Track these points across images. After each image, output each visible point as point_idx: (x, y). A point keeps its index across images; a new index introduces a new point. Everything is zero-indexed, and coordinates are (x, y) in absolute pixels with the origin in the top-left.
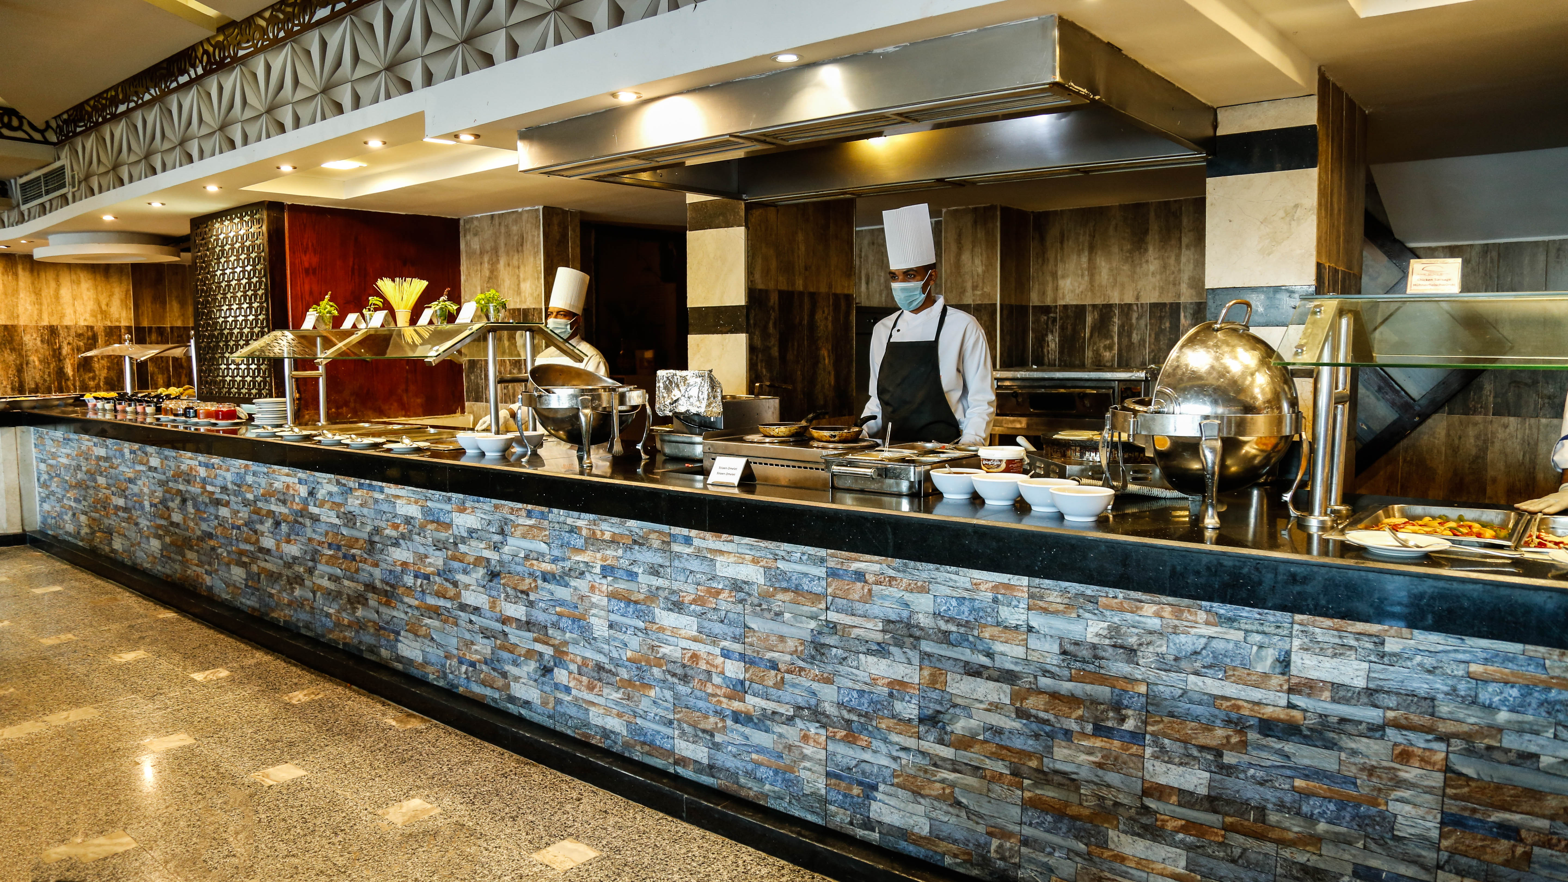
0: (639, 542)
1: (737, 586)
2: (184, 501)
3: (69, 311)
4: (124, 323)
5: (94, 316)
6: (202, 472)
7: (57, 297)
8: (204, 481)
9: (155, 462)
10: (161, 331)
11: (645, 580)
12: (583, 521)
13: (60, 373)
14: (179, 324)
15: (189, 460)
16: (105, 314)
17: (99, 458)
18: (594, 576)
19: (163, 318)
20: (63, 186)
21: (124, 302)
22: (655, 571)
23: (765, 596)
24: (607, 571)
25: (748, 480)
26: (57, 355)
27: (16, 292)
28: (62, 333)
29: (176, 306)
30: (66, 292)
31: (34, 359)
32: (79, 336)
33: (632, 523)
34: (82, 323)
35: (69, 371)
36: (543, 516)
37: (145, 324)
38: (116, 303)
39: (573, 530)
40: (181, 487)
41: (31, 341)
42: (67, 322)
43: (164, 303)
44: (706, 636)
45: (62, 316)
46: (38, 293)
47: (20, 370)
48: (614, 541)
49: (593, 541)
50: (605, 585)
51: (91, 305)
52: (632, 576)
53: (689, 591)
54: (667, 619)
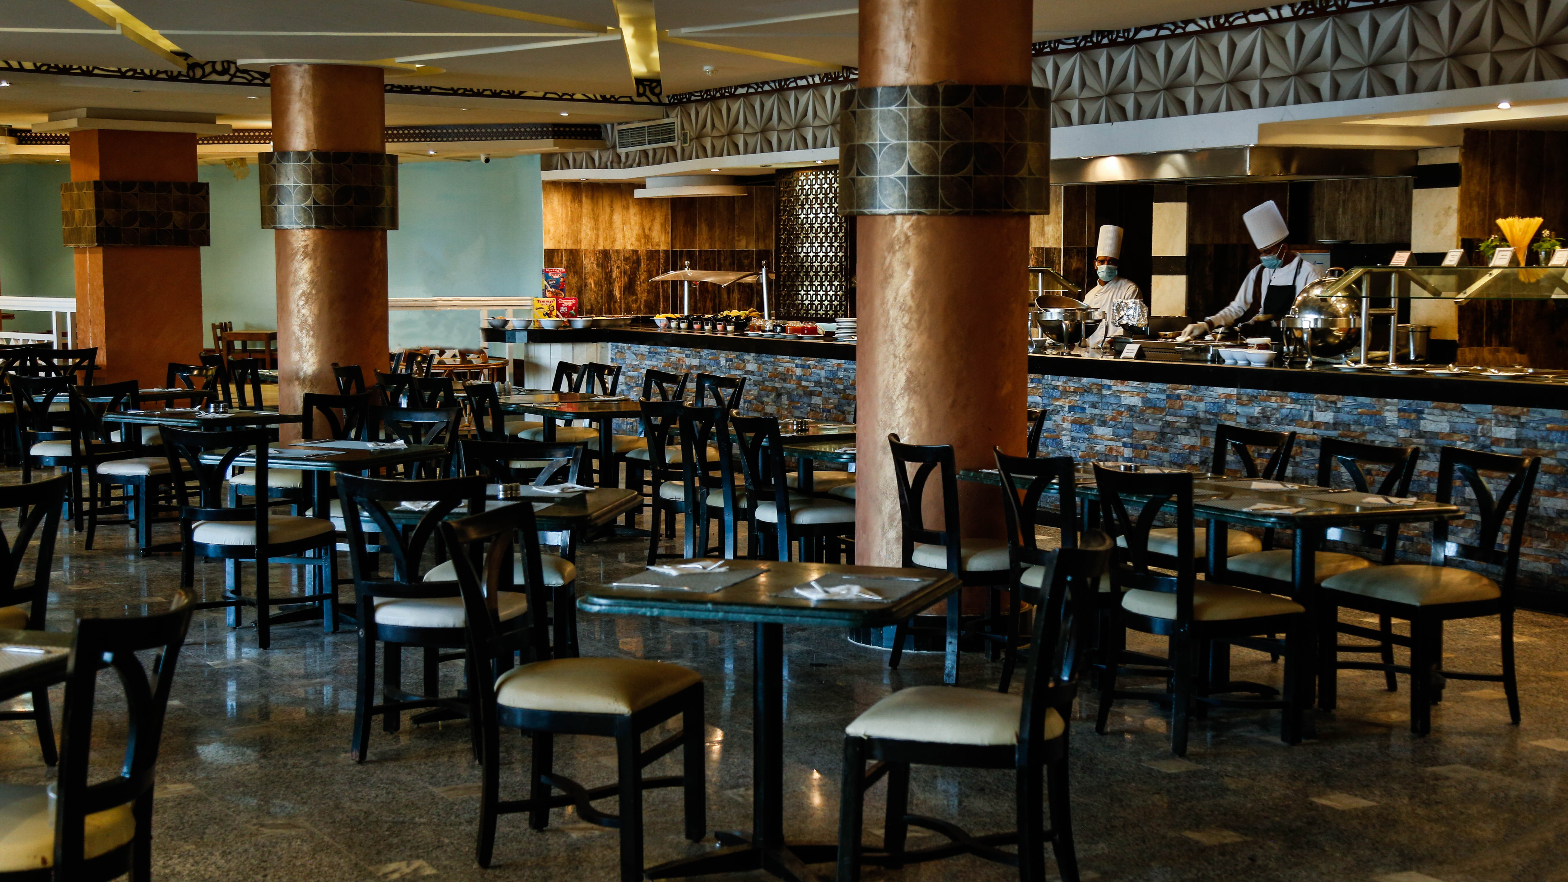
0: (1087, 390)
1: (1130, 408)
2: (779, 395)
3: (619, 236)
4: (663, 247)
5: (638, 240)
6: (799, 372)
7: (611, 222)
8: (800, 379)
9: (751, 367)
10: (690, 255)
11: (1090, 411)
12: (1060, 381)
13: (610, 294)
14: (706, 247)
15: (786, 363)
16: (647, 238)
17: (691, 367)
18: (1065, 413)
19: (692, 242)
20: (672, 139)
21: (663, 226)
22: (1094, 405)
23: (1142, 412)
24: (1071, 408)
25: (1140, 354)
26: (608, 278)
27: (580, 218)
28: (614, 257)
29: (704, 228)
30: (617, 218)
31: (591, 281)
32: (626, 259)
33: (1085, 380)
34: (629, 248)
35: (618, 295)
36: (1039, 381)
37: (678, 248)
38: (657, 227)
39: (1055, 388)
40: (777, 385)
41: (589, 264)
42: (618, 246)
43: (694, 226)
44: (1117, 437)
45: (614, 241)
46: (596, 219)
47: (580, 293)
48: (1075, 392)
49: (1065, 393)
50: (1070, 417)
51: (636, 230)
52: (1083, 409)
53: (1109, 414)
54: (1099, 431)
